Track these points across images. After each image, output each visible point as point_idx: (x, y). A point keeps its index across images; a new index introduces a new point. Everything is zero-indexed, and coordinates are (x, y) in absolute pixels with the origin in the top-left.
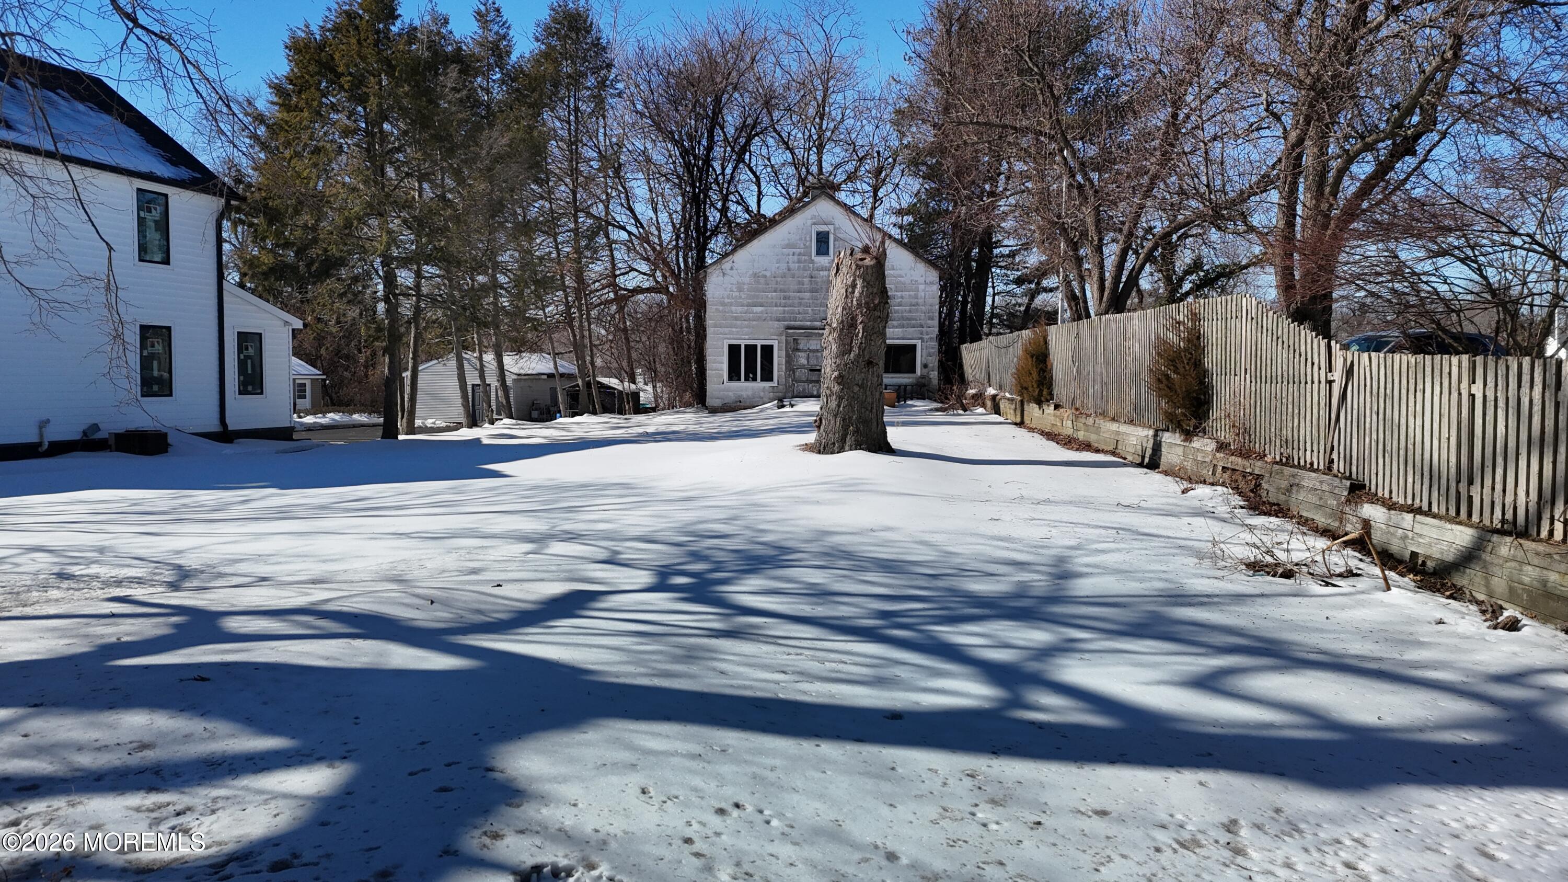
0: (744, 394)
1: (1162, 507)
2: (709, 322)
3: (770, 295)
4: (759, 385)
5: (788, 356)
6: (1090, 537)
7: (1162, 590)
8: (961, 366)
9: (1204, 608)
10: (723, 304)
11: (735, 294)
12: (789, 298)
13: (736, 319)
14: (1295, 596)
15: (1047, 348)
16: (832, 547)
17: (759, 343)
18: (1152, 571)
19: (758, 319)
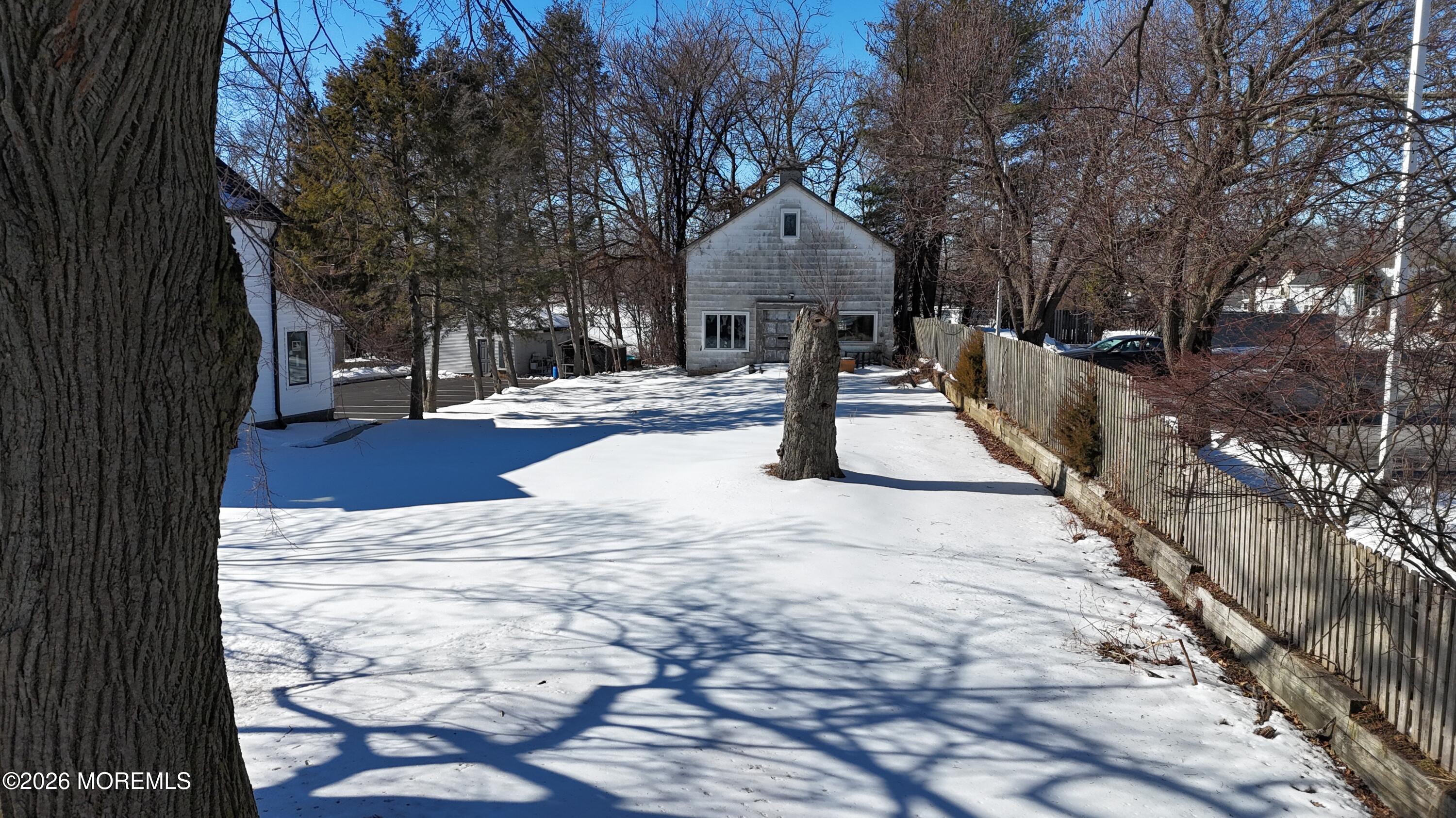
0: (720, 359)
1: (1051, 561)
2: (688, 295)
3: (743, 271)
4: (733, 351)
5: (758, 325)
6: (988, 608)
7: (1029, 680)
8: (914, 339)
9: (1055, 703)
10: (701, 279)
11: (711, 271)
12: (760, 274)
13: (713, 292)
14: (1126, 687)
15: (983, 351)
16: (787, 624)
17: (733, 314)
18: (1027, 655)
19: (732, 292)
